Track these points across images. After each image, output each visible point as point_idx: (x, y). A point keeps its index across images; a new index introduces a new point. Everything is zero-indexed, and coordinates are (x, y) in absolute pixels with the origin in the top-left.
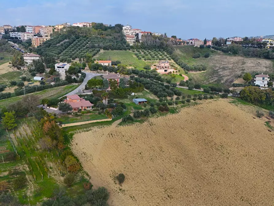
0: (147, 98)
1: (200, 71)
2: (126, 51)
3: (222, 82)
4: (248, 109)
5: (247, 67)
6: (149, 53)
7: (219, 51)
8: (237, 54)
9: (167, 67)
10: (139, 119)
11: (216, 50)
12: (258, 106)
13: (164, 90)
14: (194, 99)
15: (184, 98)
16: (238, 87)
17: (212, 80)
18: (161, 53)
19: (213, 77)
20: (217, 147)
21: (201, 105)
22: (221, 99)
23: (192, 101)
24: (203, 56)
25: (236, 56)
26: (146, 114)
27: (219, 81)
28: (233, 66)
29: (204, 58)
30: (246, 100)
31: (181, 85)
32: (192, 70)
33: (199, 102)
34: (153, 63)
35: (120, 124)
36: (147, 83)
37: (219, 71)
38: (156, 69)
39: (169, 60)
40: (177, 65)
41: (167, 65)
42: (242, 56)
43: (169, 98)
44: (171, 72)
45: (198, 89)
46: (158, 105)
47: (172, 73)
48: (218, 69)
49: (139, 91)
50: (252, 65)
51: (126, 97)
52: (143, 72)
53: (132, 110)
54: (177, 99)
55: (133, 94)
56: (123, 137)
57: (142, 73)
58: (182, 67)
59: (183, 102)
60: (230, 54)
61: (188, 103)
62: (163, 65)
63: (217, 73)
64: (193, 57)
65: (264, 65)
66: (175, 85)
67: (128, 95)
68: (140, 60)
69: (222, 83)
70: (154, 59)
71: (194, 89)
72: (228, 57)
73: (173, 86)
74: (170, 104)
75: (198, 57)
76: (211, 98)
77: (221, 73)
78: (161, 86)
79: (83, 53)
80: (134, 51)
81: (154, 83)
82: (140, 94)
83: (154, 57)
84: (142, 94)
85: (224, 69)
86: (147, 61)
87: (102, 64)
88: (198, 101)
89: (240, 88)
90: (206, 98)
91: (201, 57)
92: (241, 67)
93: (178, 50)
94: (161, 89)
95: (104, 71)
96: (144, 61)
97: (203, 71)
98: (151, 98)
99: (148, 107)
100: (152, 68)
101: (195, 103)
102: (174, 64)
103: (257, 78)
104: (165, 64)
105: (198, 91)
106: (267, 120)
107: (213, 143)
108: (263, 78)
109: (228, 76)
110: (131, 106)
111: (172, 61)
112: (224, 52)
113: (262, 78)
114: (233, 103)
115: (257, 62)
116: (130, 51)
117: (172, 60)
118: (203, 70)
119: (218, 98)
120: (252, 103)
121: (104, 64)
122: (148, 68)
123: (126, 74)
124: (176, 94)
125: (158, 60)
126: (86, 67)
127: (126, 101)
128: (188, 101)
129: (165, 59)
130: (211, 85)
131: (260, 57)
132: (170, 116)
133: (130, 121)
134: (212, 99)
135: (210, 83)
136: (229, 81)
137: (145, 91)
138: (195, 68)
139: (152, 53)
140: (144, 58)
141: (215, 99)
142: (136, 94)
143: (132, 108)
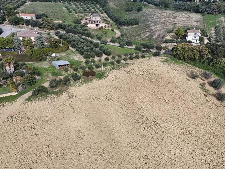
0: (71, 60)
1: (133, 25)
2: (56, 3)
3: (154, 37)
4: (181, 69)
5: (178, 21)
6: (81, 6)
7: (151, 5)
8: (168, 7)
9: (98, 21)
10: (56, 90)
11: (148, 4)
12: (192, 64)
13: (92, 49)
14: (125, 60)
15: (113, 58)
16: (170, 42)
17: (145, 35)
18: (93, 6)
19: (145, 32)
20: (149, 124)
21: (132, 66)
22: (153, 58)
23: (123, 61)
24: (136, 9)
25: (167, 10)
26: (66, 82)
27: (151, 36)
28: (164, 20)
29: (137, 12)
30: (180, 58)
31: (112, 41)
32: (124, 24)
33: (129, 63)
34: (85, 16)
35: (29, 99)
36: (74, 41)
37: (151, 25)
38: (87, 23)
39: (101, 13)
40: (110, 19)
41: (98, 19)
42: (173, 10)
43: (97, 59)
44: (102, 27)
45: (130, 46)
46: (83, 68)
47: (104, 28)
48: (150, 24)
49: (62, 51)
50: (183, 19)
51: (45, 60)
52: (70, 27)
53: (49, 77)
54: (107, 59)
55: (54, 55)
56: (27, 121)
57: (70, 29)
58: (115, 22)
59: (112, 64)
60: (161, 8)
61: (118, 64)
62: (94, 19)
63: (150, 27)
64: (126, 11)
65: (194, 19)
66: (105, 43)
67: (47, 57)
68: (71, 13)
69: (154, 39)
70: (86, 13)
71: (126, 46)
72: (160, 11)
73: (104, 44)
74: (98, 67)
75: (131, 11)
76: (143, 57)
77: (153, 28)
78: (89, 44)
79: (4, 5)
80: (64, 4)
81: (82, 40)
82: (63, 54)
83: (86, 10)
84: (65, 54)
85: (156, 23)
86: (78, 14)
87: (24, 18)
88: (129, 61)
89: (172, 44)
90: (137, 57)
91: (134, 11)
92: (172, 21)
93: (112, 3)
94: (88, 48)
95: (27, 26)
96: (75, 14)
97: (135, 26)
98: (76, 59)
99: (71, 72)
100: (83, 22)
101: (126, 64)
102: (106, 17)
103: (189, 33)
104: (96, 18)
105: (130, 48)
106: (202, 82)
107: (144, 119)
108: (196, 33)
109: (160, 30)
110: (49, 72)
111: (105, 15)
112: (156, 6)
113: (194, 34)
114: (166, 62)
115: (188, 17)
116: (60, 3)
117: (104, 13)
118: (136, 24)
119: (150, 56)
120: (185, 61)
121: (26, 18)
122: (77, 22)
123: (51, 29)
124: (105, 54)
125: (90, 13)
126: (6, 21)
127: (44, 65)
128: (118, 62)
129: (97, 13)
130: (142, 42)
131: (190, 11)
132: (96, 83)
133: (44, 93)
134: (144, 59)
135: (142, 39)
136: (161, 36)
137: (70, 50)
138: (127, 22)
139: (84, 6)
140: (75, 11)
141: (148, 58)
142: (58, 55)
143: (50, 74)
